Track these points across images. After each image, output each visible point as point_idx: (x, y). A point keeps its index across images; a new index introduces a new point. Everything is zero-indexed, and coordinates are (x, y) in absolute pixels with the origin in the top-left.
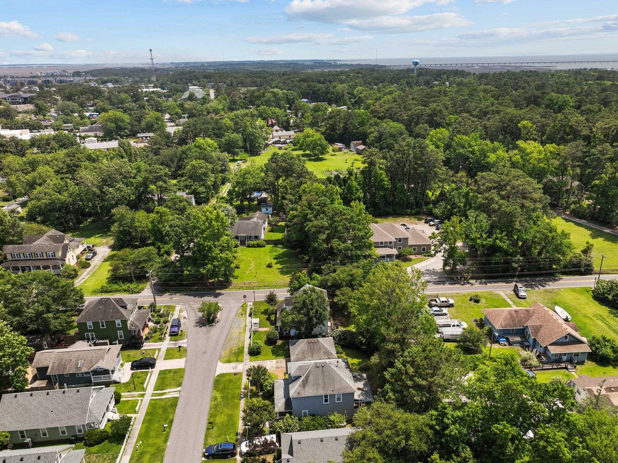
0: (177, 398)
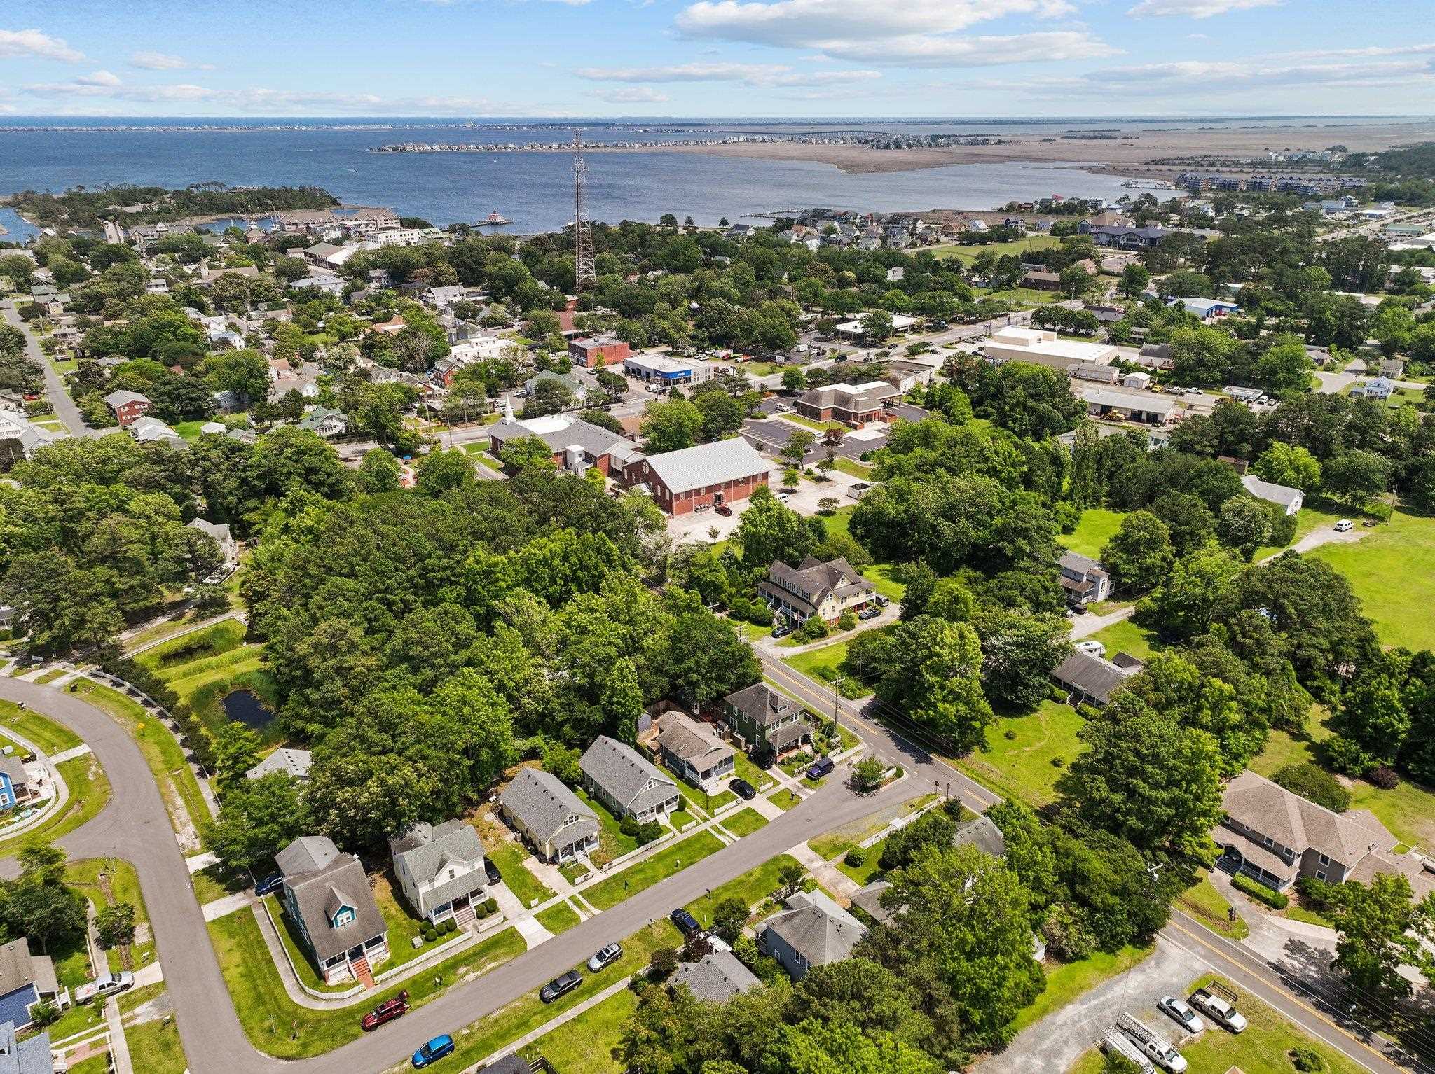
0: (724, 846)
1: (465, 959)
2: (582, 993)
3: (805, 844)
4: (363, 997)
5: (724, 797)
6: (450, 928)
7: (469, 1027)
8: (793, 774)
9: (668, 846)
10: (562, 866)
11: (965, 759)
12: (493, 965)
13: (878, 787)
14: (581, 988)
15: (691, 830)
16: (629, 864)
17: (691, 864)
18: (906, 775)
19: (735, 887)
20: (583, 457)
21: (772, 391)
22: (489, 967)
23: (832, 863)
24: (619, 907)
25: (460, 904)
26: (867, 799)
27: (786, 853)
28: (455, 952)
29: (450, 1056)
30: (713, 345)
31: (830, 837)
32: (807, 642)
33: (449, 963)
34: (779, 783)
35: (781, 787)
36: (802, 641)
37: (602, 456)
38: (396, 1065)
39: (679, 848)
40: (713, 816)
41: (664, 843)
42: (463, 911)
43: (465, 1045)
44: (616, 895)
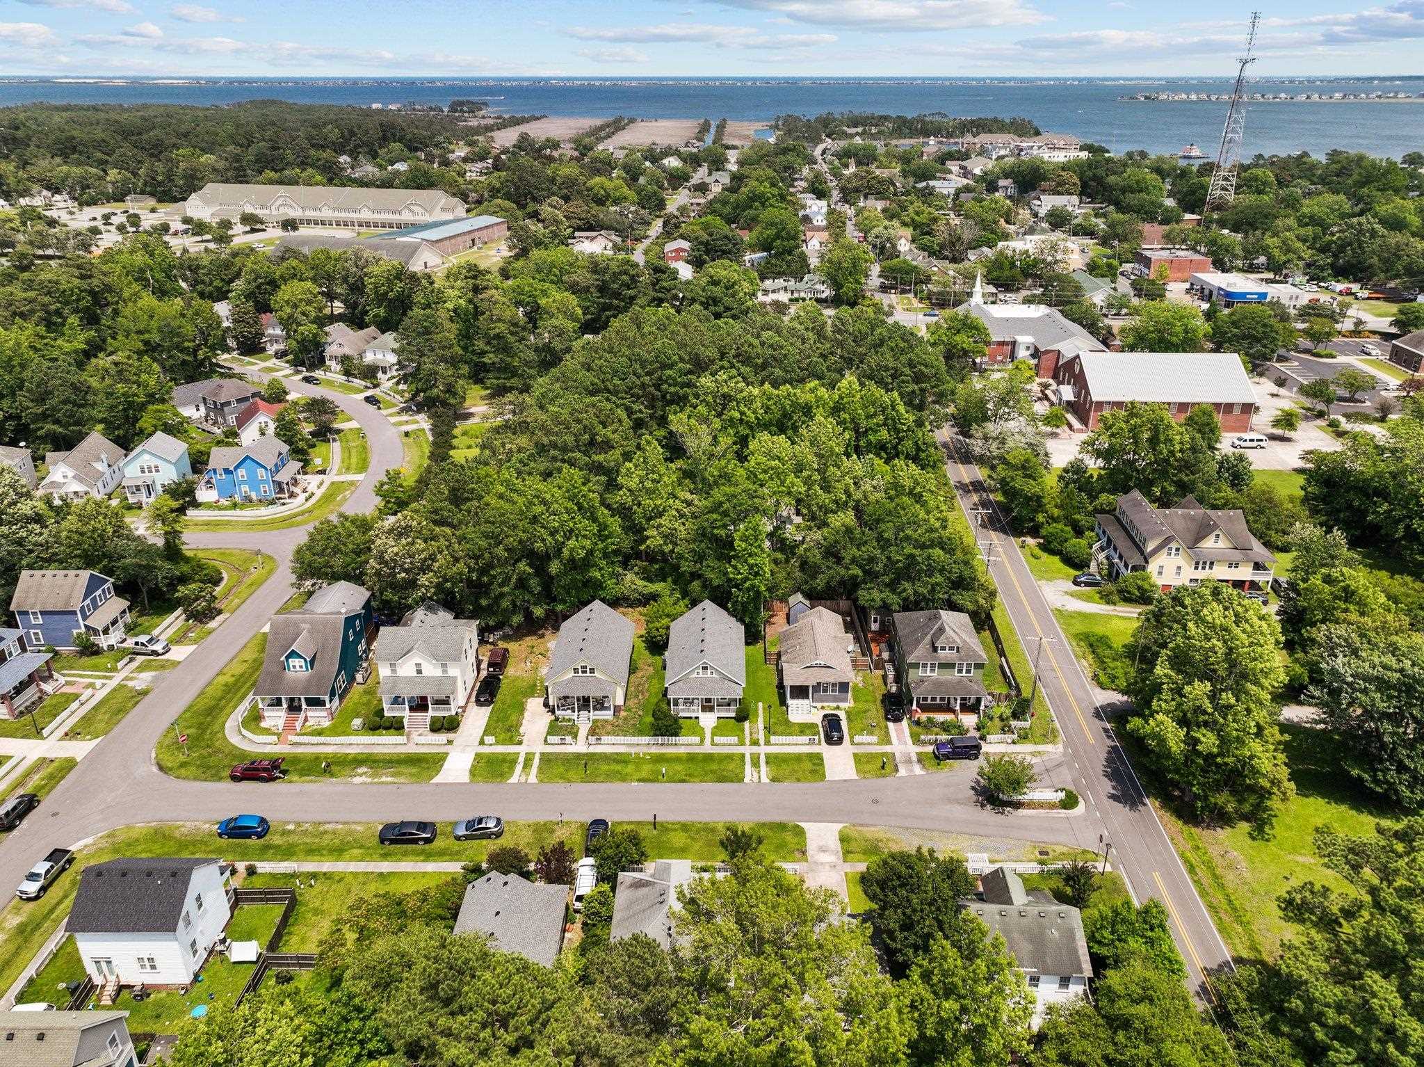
0: (742, 780)
1: (375, 761)
2: (423, 852)
3: (838, 827)
4: (268, 749)
5: (805, 728)
6: (396, 726)
7: (298, 824)
8: (916, 740)
9: (682, 750)
10: (557, 719)
11: (1207, 833)
12: (389, 779)
13: (1017, 805)
14: (427, 846)
15: (727, 744)
16: (622, 749)
17: (683, 781)
18: (1081, 808)
19: (698, 831)
20: (1032, 351)
21: (1374, 333)
22: (384, 779)
23: (848, 868)
24: (560, 787)
25: (420, 705)
26: (988, 815)
27: (802, 824)
28: (376, 750)
29: (253, 842)
30: (1335, 276)
31: (881, 835)
32: (1114, 604)
33: (360, 757)
34: (889, 742)
35: (887, 749)
36: (1106, 598)
37: (1047, 352)
38: (208, 822)
39: (691, 758)
40: (768, 743)
41: (684, 744)
42: (419, 715)
43: (276, 839)
44: (571, 774)
